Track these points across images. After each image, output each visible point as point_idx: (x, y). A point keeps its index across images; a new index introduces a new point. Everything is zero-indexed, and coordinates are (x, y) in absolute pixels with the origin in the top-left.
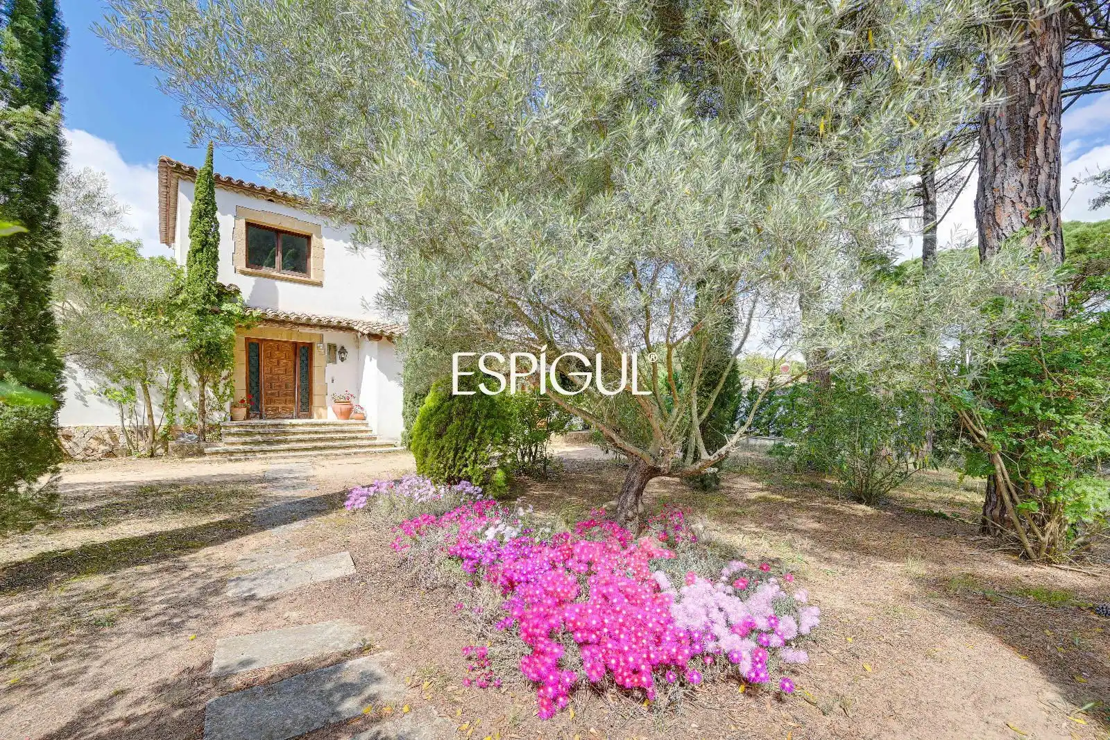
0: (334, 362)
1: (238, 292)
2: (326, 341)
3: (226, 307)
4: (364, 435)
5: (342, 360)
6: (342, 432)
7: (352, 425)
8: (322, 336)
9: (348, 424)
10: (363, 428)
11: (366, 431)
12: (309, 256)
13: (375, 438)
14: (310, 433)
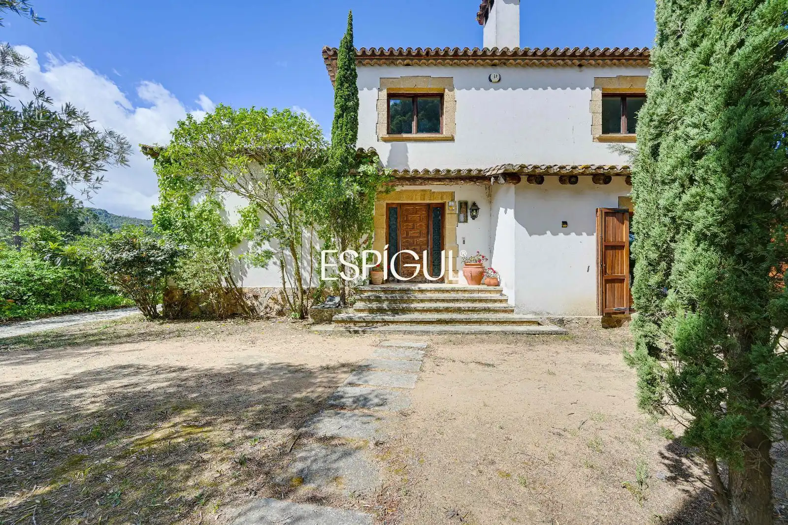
0: (466, 221)
1: (374, 153)
2: (457, 198)
3: (362, 168)
4: (498, 305)
5: (474, 217)
6: (474, 301)
7: (483, 291)
8: (452, 194)
9: (479, 291)
10: (496, 296)
11: (501, 301)
12: (442, 114)
13: (512, 311)
14: (437, 300)
